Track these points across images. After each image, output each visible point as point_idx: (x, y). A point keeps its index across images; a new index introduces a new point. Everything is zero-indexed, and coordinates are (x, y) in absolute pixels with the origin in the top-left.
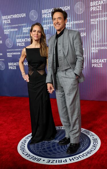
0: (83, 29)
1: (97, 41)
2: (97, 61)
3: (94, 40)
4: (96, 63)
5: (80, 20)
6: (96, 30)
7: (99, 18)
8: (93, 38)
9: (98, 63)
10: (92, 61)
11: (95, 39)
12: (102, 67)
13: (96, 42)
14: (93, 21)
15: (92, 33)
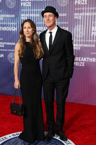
0: (65, 23)
1: (80, 37)
2: (79, 59)
3: (77, 37)
4: (78, 62)
5: (63, 13)
6: (80, 25)
7: (84, 13)
8: (76, 34)
9: (80, 62)
11: (78, 35)
12: (84, 66)
13: (78, 38)
14: (77, 16)
15: (75, 28)
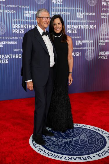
0: (93, 21)
1: (105, 34)
3: (103, 33)
4: (103, 55)
6: (105, 24)
10: (99, 53)
11: (104, 32)
13: (104, 35)
15: (101, 26)
